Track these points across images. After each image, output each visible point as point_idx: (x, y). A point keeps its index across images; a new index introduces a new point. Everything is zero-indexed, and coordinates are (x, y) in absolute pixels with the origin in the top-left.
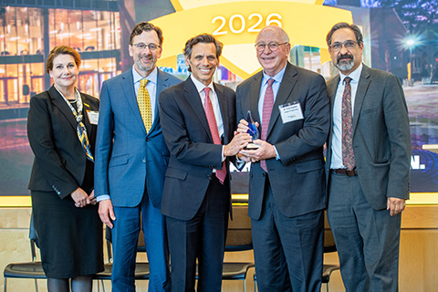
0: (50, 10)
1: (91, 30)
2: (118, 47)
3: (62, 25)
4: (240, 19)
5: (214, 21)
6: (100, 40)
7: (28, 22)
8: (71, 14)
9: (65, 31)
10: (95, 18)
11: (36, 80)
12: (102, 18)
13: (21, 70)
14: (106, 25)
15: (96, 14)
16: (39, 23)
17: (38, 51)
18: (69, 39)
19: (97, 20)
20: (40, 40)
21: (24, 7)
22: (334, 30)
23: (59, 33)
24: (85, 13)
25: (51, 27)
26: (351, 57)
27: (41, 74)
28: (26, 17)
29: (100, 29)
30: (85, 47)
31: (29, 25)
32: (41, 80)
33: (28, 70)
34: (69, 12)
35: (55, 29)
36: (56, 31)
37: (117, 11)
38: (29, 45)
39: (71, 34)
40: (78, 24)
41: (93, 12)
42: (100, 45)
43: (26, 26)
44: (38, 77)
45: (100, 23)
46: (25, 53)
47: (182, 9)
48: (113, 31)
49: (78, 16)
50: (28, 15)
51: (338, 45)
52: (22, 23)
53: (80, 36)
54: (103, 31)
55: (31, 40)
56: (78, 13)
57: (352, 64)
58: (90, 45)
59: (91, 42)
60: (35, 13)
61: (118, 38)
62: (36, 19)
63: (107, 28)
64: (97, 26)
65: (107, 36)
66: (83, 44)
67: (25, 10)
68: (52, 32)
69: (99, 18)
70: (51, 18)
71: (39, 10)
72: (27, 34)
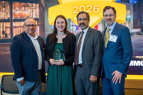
0: (13, 2)
1: (28, 10)
2: (38, 17)
3: (17, 8)
4: (83, 7)
5: (74, 8)
6: (31, 14)
7: (5, 7)
8: (21, 4)
9: (18, 11)
10: (30, 6)
11: (7, 29)
12: (32, 6)
13: (2, 25)
14: (34, 8)
15: (30, 5)
16: (9, 7)
17: (8, 18)
18: (20, 13)
19: (30, 7)
20: (9, 14)
21: (3, 1)
22: (80, 13)
23: (16, 11)
24: (26, 4)
25: (13, 9)
26: (85, 24)
27: (9, 27)
28: (4, 5)
29: (31, 10)
30: (26, 17)
31: (5, 8)
32: (9, 29)
33: (4, 25)
34: (20, 4)
35: (15, 10)
36: (15, 11)
37: (38, 3)
38: (5, 15)
39: (21, 12)
40: (23, 8)
41: (29, 4)
42: (31, 16)
43: (4, 8)
44: (8, 28)
45: (31, 8)
46: (3, 18)
47: (62, 3)
48: (36, 11)
49: (23, 5)
50: (5, 4)
51: (81, 19)
52: (2, 7)
53: (24, 13)
54: (32, 11)
55: (5, 14)
56: (23, 4)
57: (85, 27)
58: (28, 16)
59: (28, 15)
60: (7, 3)
61: (38, 13)
62: (8, 6)
63: (34, 10)
64: (30, 9)
65: (34, 13)
66: (25, 16)
67: (3, 2)
68: (13, 11)
69: (31, 6)
70: (13, 5)
71: (9, 2)
72: (4, 11)
